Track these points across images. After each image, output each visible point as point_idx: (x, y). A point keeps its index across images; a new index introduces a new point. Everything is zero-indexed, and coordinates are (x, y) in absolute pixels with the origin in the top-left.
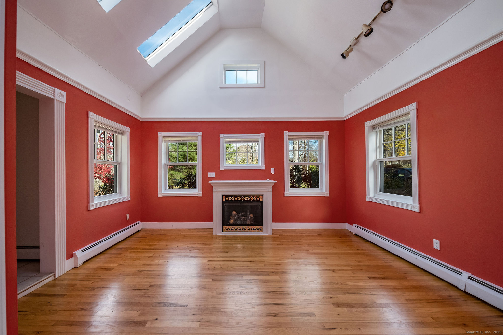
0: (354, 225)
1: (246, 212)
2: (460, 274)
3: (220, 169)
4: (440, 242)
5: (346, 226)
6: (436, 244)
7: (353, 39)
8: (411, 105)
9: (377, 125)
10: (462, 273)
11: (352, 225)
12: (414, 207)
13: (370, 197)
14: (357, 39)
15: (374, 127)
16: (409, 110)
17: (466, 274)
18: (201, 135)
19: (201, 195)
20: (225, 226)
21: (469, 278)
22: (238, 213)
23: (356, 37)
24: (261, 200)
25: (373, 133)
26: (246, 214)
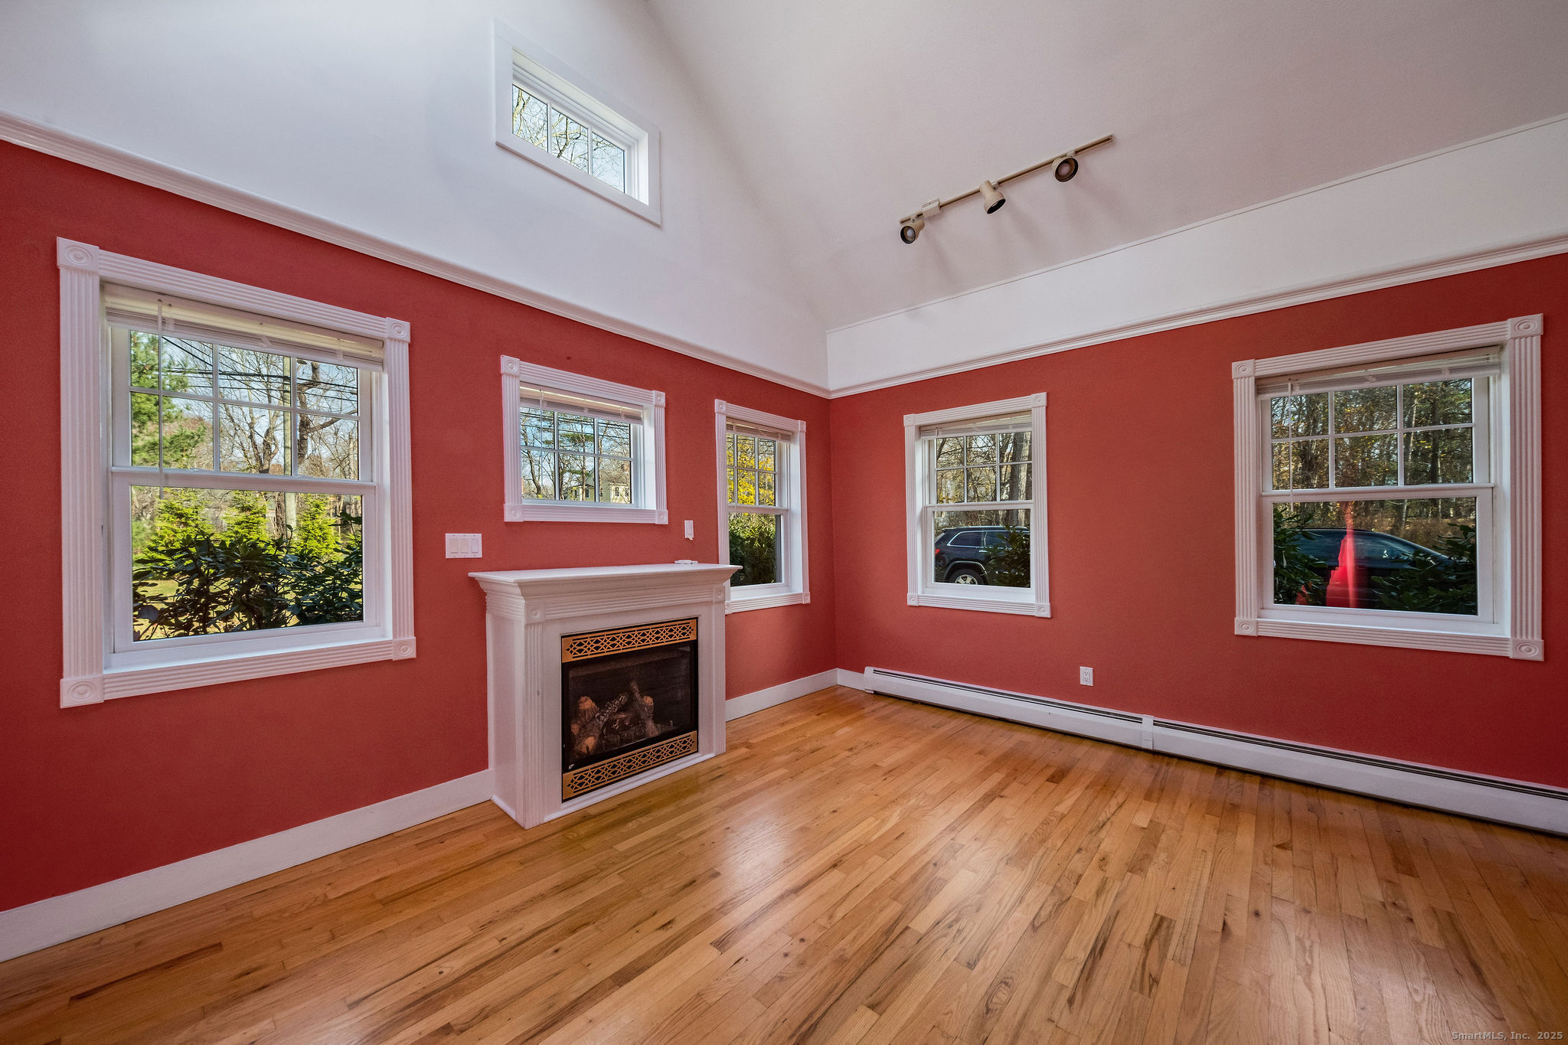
0: (869, 670)
1: (631, 694)
2: (1139, 721)
3: (509, 517)
4: (1094, 671)
5: (843, 677)
6: (1086, 676)
7: (935, 201)
8: (1033, 396)
9: (934, 427)
10: (1141, 719)
11: (862, 672)
12: (1040, 608)
13: (918, 596)
14: (941, 207)
15: (922, 430)
16: (1030, 406)
17: (1148, 720)
18: (408, 339)
19: (410, 652)
20: (573, 769)
21: (1154, 724)
22: (601, 702)
23: (943, 201)
24: (692, 637)
25: (920, 441)
26: (631, 700)
